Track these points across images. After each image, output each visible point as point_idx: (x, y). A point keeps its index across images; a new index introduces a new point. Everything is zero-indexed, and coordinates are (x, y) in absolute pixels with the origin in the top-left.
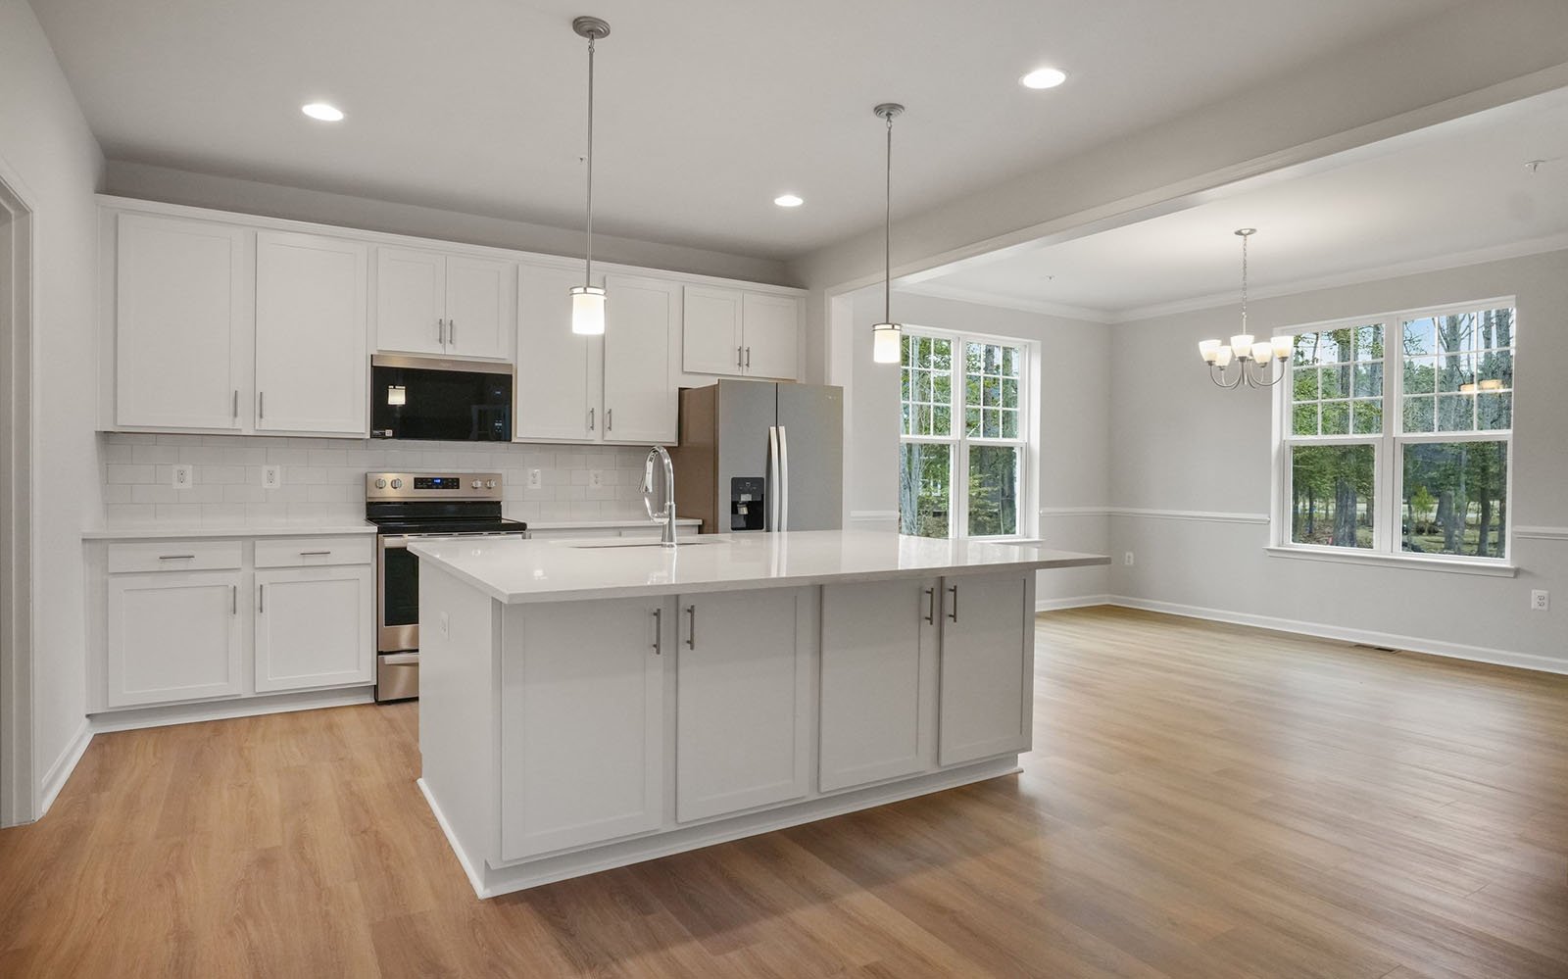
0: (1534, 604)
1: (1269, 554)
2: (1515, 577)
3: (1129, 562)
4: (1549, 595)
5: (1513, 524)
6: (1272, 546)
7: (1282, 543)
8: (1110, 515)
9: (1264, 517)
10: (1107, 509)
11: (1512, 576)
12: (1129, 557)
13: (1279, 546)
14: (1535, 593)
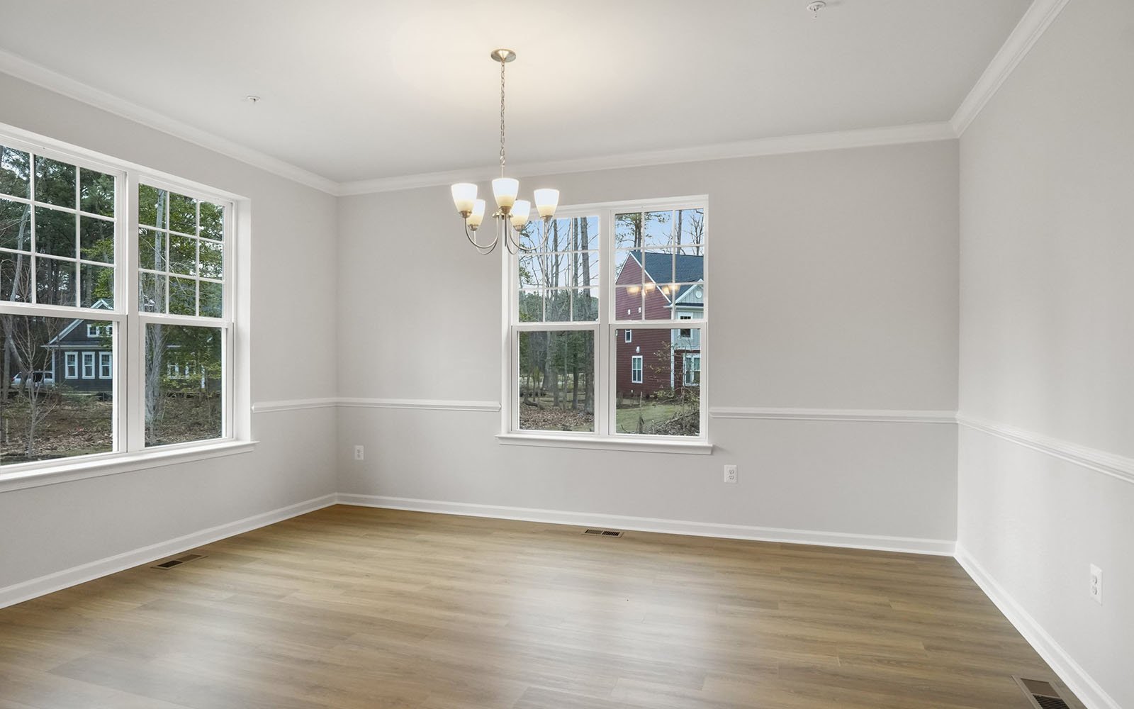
0: (726, 479)
1: (501, 442)
2: (712, 454)
3: (359, 456)
4: (737, 468)
5: (710, 404)
6: (504, 434)
7: (510, 430)
8: (337, 406)
9: (495, 404)
10: (335, 399)
11: (709, 453)
12: (359, 451)
13: (509, 433)
14: (727, 468)
